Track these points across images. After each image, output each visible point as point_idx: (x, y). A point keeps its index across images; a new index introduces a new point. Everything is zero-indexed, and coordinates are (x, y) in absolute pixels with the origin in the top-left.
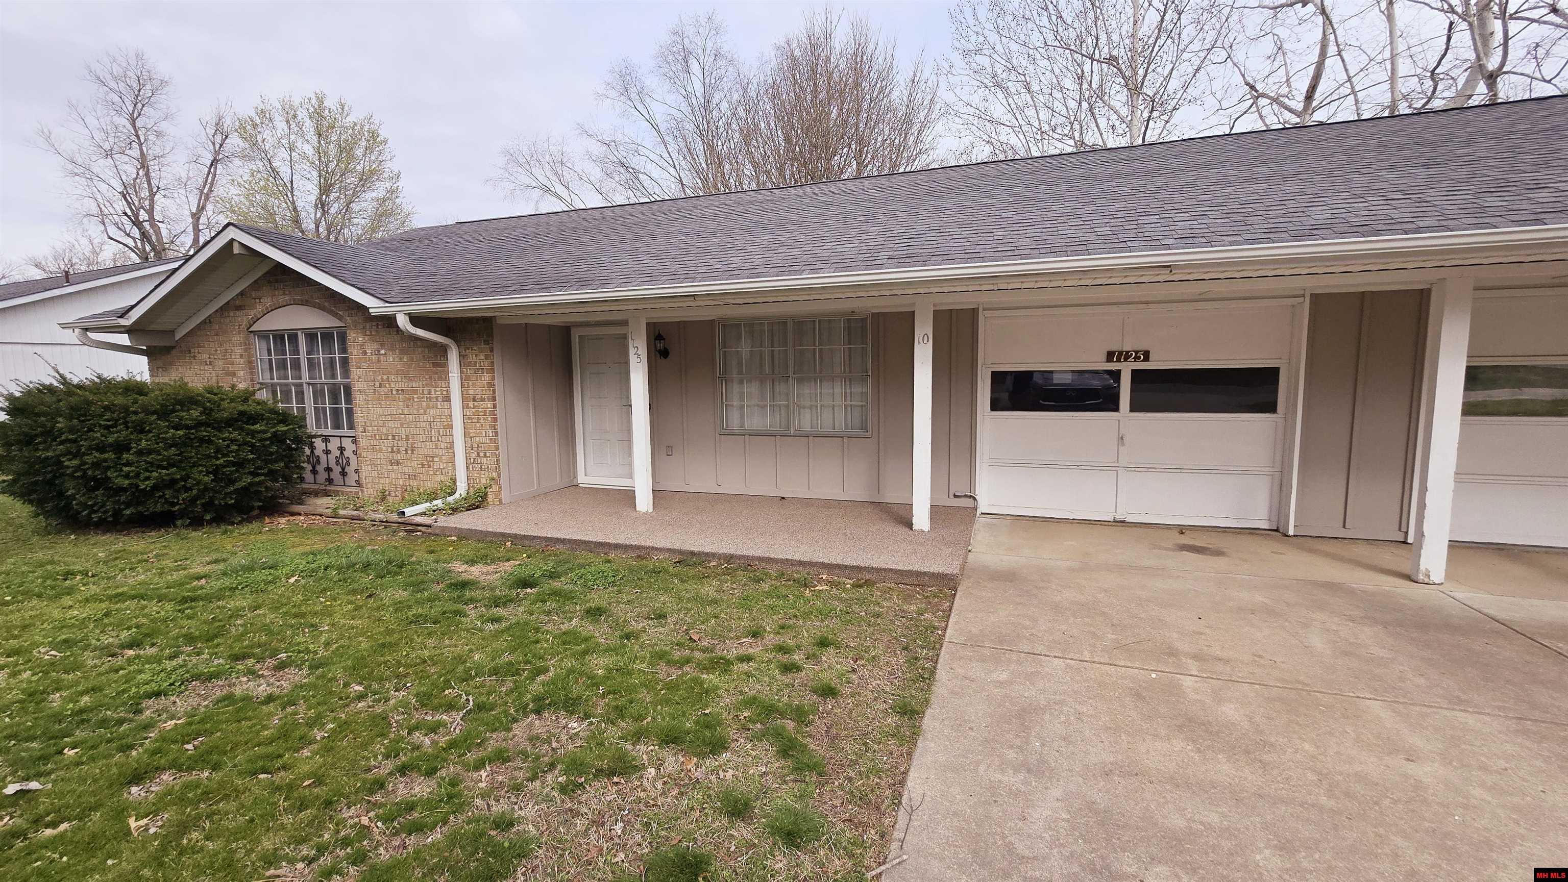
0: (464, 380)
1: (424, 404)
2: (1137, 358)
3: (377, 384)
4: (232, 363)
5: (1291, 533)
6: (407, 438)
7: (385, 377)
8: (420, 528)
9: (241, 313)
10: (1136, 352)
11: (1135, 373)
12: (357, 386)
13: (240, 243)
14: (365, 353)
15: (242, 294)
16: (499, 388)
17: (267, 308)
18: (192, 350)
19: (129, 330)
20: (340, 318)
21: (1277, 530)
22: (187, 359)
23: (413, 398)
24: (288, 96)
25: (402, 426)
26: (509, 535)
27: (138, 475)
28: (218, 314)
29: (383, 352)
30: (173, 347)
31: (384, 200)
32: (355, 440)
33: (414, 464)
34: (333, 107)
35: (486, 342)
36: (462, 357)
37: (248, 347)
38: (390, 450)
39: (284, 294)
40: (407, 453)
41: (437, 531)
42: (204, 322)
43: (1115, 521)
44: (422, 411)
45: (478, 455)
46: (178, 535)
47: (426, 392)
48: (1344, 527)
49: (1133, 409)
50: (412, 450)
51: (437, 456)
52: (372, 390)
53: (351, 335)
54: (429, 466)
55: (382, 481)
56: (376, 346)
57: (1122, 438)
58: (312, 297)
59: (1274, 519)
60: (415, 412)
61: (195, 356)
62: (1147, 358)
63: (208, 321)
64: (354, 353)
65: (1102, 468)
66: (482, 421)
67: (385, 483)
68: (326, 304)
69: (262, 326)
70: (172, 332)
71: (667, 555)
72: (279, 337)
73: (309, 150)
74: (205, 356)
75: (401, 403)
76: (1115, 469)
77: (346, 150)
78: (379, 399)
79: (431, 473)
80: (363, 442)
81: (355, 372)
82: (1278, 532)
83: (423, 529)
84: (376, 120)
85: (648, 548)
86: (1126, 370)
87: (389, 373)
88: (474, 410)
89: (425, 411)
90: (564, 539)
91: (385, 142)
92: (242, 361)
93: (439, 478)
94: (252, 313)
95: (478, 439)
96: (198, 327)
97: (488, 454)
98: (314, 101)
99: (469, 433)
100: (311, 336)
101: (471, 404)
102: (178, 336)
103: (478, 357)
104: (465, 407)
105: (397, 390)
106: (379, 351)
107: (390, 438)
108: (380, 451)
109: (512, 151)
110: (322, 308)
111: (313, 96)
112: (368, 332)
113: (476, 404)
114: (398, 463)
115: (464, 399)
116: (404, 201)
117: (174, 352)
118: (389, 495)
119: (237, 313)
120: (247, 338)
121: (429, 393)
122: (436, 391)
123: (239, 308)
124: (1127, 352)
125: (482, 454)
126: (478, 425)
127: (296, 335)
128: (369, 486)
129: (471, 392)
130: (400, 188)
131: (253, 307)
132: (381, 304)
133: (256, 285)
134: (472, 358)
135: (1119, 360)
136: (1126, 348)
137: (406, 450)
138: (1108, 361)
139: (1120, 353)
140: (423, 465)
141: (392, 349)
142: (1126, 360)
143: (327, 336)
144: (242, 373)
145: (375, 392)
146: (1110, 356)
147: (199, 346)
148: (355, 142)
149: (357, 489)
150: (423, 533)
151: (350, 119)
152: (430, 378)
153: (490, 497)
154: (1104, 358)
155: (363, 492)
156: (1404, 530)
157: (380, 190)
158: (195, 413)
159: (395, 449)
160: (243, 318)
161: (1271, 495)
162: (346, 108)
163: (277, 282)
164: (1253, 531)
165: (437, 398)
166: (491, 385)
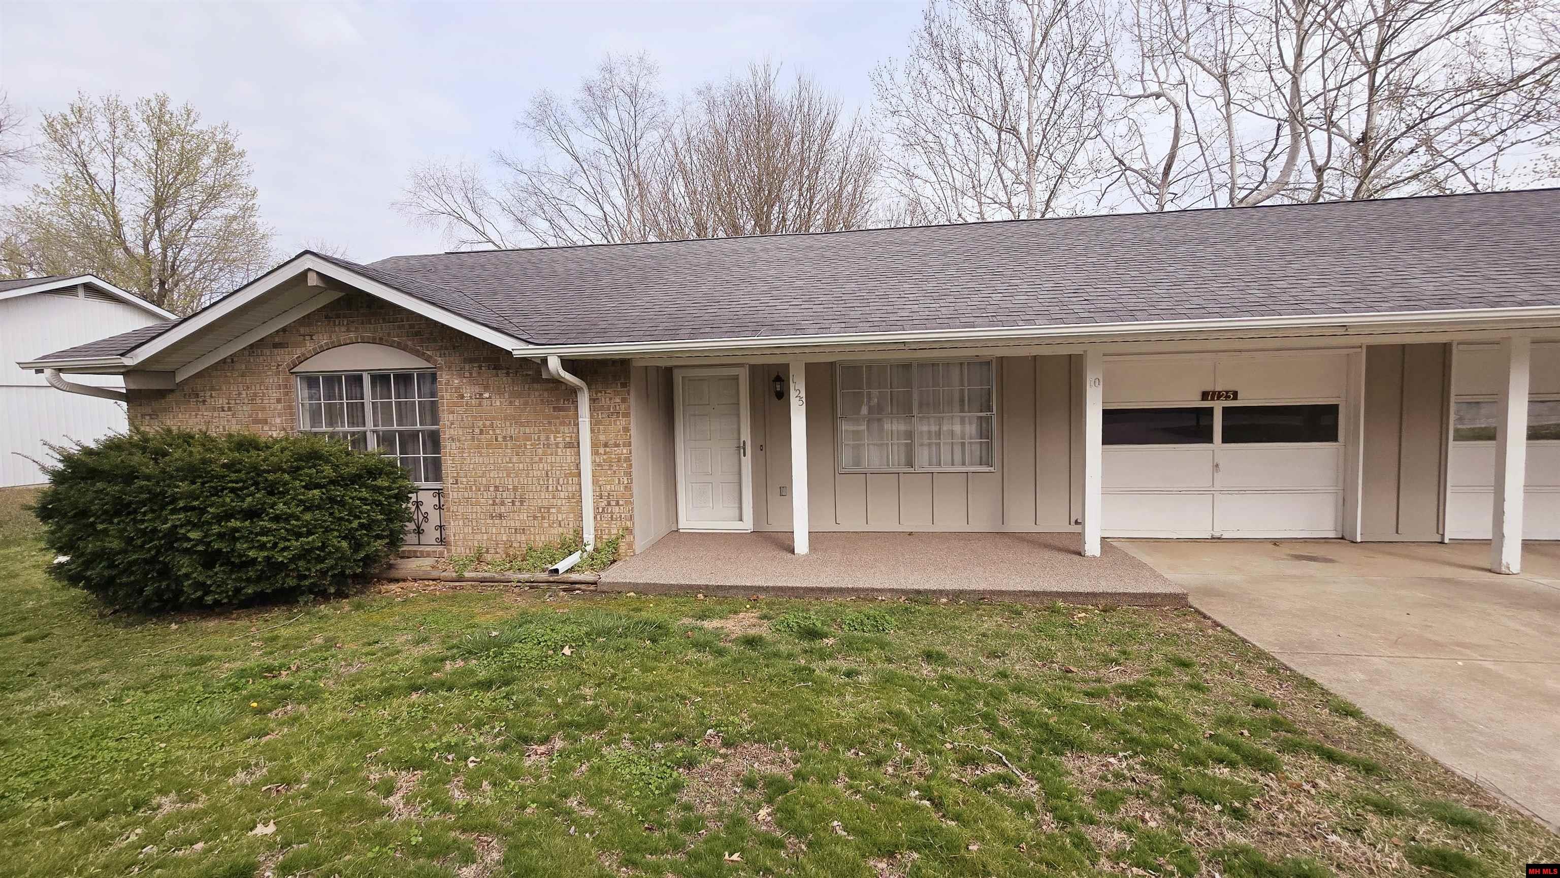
0: (595, 424)
1: (540, 451)
2: (1227, 397)
3: (477, 431)
4: (263, 409)
5: (1359, 540)
6: (515, 489)
7: (488, 423)
8: (577, 586)
9: (282, 351)
10: (1227, 392)
11: (1225, 410)
12: (445, 436)
13: (318, 273)
14: (462, 397)
15: (284, 330)
16: (633, 432)
17: (322, 346)
18: (202, 394)
19: (128, 372)
20: (428, 360)
21: (1342, 538)
22: (192, 405)
23: (525, 445)
24: (114, 95)
25: (508, 476)
26: (699, 587)
27: (275, 545)
28: (246, 353)
29: (487, 395)
30: (172, 391)
31: (235, 218)
32: (439, 493)
33: (524, 516)
34: (175, 113)
35: (624, 385)
36: (593, 400)
37: (287, 388)
38: (491, 502)
39: (348, 331)
40: (513, 504)
41: (605, 589)
42: (224, 361)
43: (1213, 538)
44: (537, 459)
45: (609, 504)
46: (308, 613)
47: (543, 438)
48: (1397, 532)
49: (1225, 441)
50: (522, 502)
51: (553, 506)
52: (469, 437)
53: (443, 377)
54: (543, 518)
55: (479, 537)
56: (477, 389)
57: (1217, 466)
58: (389, 334)
59: (1340, 529)
60: (528, 460)
61: (204, 401)
62: (1235, 397)
63: (231, 361)
64: (446, 397)
65: (1201, 492)
66: (615, 468)
67: (481, 539)
68: (409, 343)
69: (312, 366)
70: (173, 373)
71: (889, 595)
72: (332, 379)
73: (142, 157)
74: (222, 401)
75: (509, 451)
76: (1210, 491)
77: (187, 161)
78: (478, 447)
79: (546, 525)
80: (453, 495)
81: (446, 418)
82: (1344, 539)
83: (583, 587)
84: (233, 130)
85: (867, 590)
86: (1218, 407)
87: (494, 418)
88: (605, 457)
89: (541, 459)
90: (768, 587)
91: (241, 154)
92: (279, 406)
93: (556, 531)
94: (298, 352)
95: (608, 487)
96: (215, 367)
97: (621, 503)
98: (153, 104)
99: (599, 481)
100: (381, 379)
101: (601, 450)
102: (178, 380)
103: (611, 399)
104: (595, 453)
105: (505, 438)
106: (481, 395)
107: (492, 489)
108: (477, 504)
109: (422, 175)
110: (404, 348)
111: (153, 98)
112: (467, 374)
113: (608, 449)
114: (500, 516)
115: (595, 445)
116: (259, 221)
117: (170, 398)
118: (487, 552)
119: (276, 351)
120: (287, 380)
121: (548, 438)
122: (555, 437)
123: (276, 346)
124: (1219, 392)
125: (613, 503)
126: (609, 472)
127: (361, 376)
128: (460, 543)
129: (602, 437)
130: (256, 206)
131: (297, 345)
132: (523, 345)
133: (306, 320)
134: (604, 401)
135: (1213, 399)
136: (1218, 389)
137: (513, 503)
138: (1203, 400)
139: (1214, 393)
140: (535, 518)
141: (501, 394)
142: (1218, 399)
143: (404, 378)
144: (278, 420)
145: (473, 438)
146: (1205, 396)
147: (212, 389)
148: (202, 150)
149: (441, 548)
150: (584, 591)
151: (197, 127)
152: (550, 423)
153: (623, 548)
154: (1200, 398)
155: (449, 551)
156: (1441, 532)
157: (230, 207)
158: (328, 470)
159: (497, 501)
160: (285, 357)
161: (1336, 511)
162: (193, 115)
163: (338, 316)
164: (1326, 540)
165: (557, 445)
166: (626, 430)
